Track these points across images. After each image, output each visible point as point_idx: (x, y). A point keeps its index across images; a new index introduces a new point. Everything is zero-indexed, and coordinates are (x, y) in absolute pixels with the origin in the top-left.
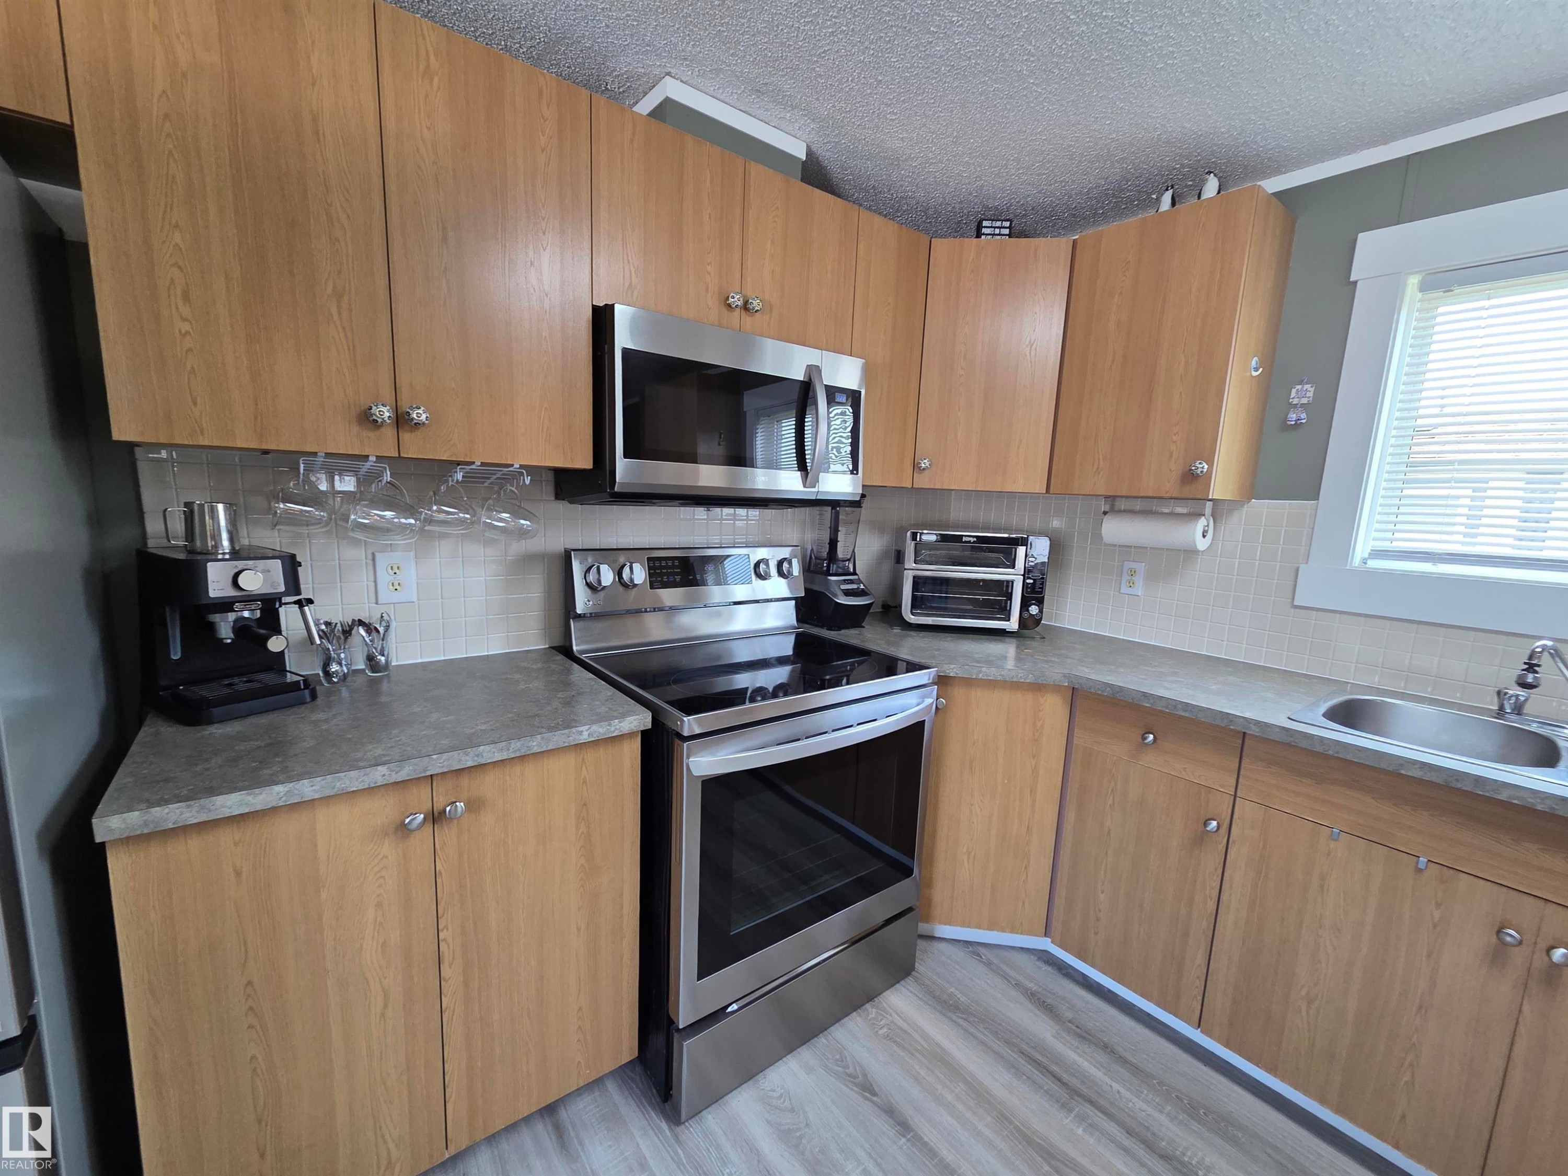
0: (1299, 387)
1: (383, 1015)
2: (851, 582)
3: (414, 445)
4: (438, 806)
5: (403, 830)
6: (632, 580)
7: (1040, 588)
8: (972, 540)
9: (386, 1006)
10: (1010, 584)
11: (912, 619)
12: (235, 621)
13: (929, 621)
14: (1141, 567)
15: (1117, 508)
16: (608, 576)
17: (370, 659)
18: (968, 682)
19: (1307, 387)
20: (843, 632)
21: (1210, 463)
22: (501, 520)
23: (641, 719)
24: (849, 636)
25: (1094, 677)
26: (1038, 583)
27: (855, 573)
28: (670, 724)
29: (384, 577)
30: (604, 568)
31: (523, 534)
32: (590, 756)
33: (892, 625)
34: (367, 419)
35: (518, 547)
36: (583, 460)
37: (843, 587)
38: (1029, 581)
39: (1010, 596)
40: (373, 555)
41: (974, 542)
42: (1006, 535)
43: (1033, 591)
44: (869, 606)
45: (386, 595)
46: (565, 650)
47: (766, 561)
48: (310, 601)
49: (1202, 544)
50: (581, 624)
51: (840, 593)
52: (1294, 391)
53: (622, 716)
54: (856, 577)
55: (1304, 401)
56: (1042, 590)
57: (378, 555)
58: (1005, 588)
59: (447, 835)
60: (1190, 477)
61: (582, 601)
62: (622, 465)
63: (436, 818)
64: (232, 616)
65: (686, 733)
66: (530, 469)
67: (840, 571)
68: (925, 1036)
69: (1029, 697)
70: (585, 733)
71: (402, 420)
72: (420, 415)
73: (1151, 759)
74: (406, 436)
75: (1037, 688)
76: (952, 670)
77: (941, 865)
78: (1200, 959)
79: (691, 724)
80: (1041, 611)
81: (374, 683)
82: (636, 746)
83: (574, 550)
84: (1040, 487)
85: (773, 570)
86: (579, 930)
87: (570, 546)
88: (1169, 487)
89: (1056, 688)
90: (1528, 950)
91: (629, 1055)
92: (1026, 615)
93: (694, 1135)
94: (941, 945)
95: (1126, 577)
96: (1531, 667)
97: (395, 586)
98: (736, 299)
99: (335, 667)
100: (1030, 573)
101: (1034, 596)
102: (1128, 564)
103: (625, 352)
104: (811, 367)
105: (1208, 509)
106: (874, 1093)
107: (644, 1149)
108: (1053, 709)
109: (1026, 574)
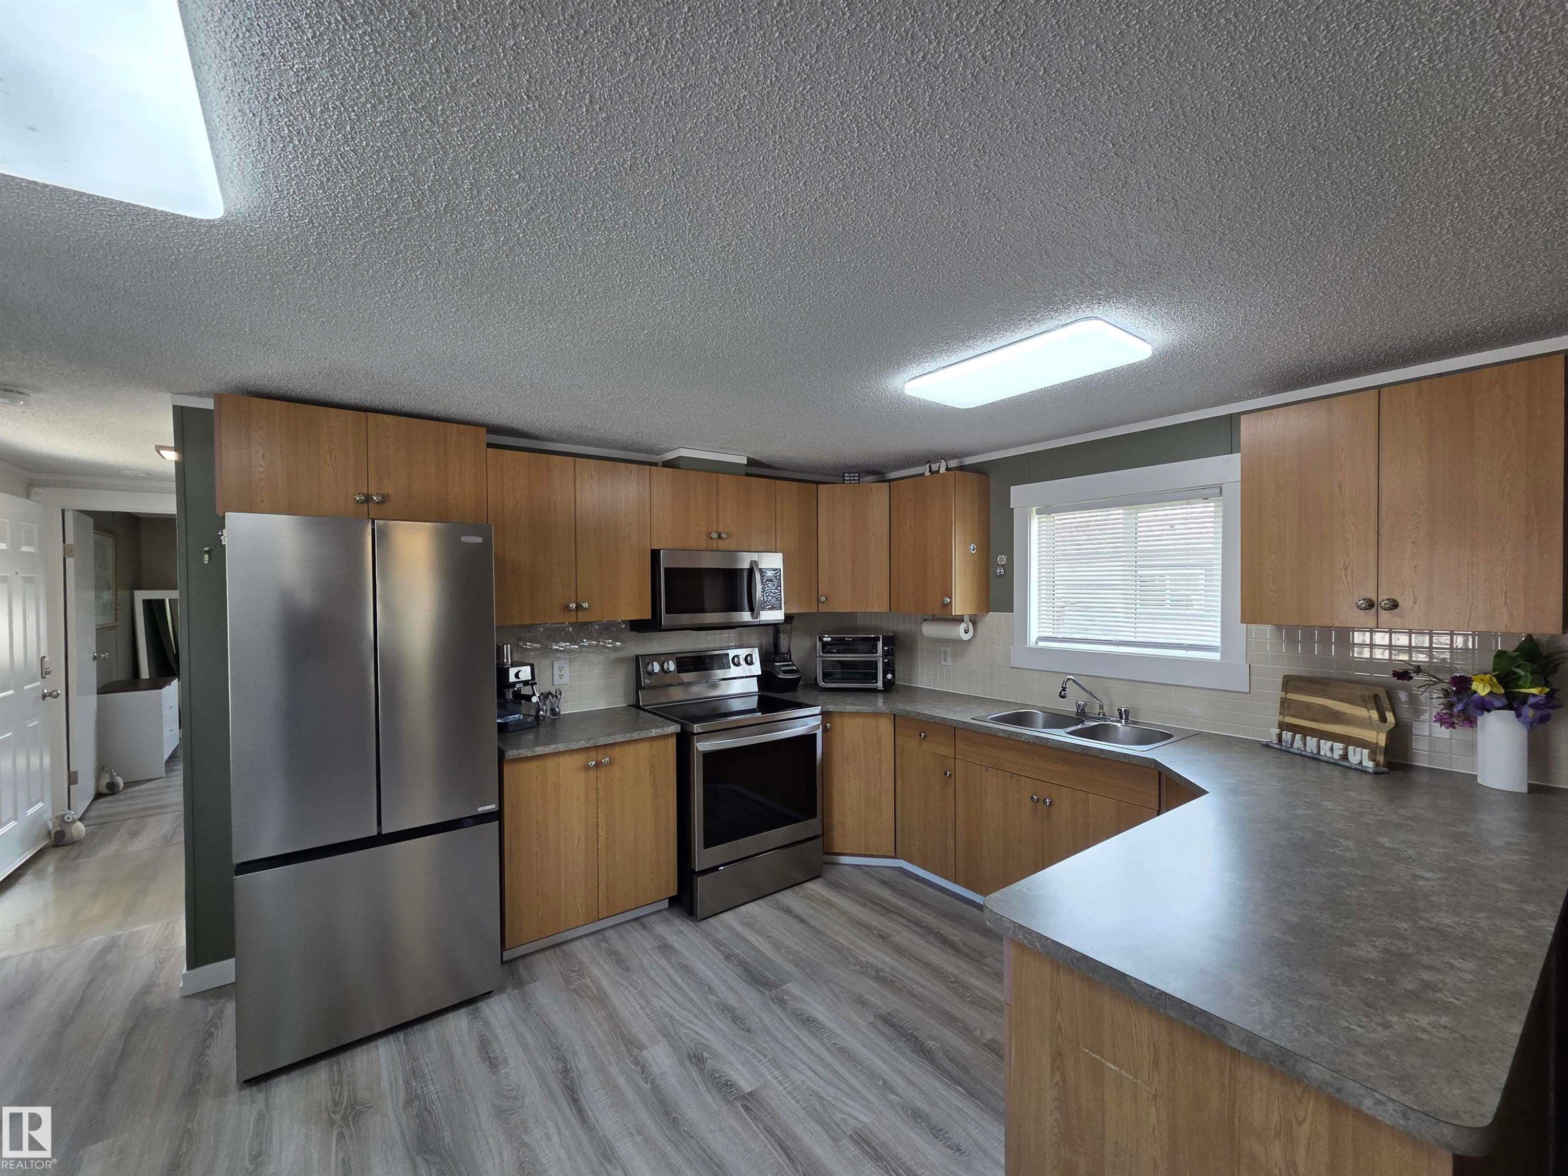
0: (1000, 556)
1: (578, 845)
2: (788, 665)
3: (582, 617)
4: (599, 759)
5: (587, 768)
6: (668, 669)
7: (892, 664)
9: (579, 842)
10: (875, 663)
11: (824, 685)
12: (513, 693)
14: (949, 650)
16: (657, 668)
17: (553, 710)
18: (841, 714)
19: (1004, 556)
20: (784, 694)
21: (950, 598)
22: (609, 643)
23: (674, 728)
24: (787, 696)
26: (891, 662)
27: (791, 660)
28: (688, 730)
29: (556, 673)
30: (655, 664)
31: (616, 649)
32: (655, 744)
34: (566, 608)
35: (613, 656)
36: (648, 616)
37: (782, 669)
38: (886, 660)
39: (876, 668)
40: (553, 662)
41: (851, 640)
42: (872, 636)
43: (888, 666)
44: (799, 678)
45: (557, 681)
46: (637, 706)
47: (737, 656)
48: (536, 683)
49: (966, 637)
50: (644, 692)
51: (781, 672)
52: (998, 558)
53: (667, 726)
54: (791, 663)
55: (1003, 563)
56: (893, 666)
57: (555, 662)
58: (873, 665)
59: (602, 771)
60: (944, 605)
61: (646, 681)
62: (666, 619)
63: (598, 765)
64: (511, 690)
65: (695, 732)
66: (624, 622)
67: (782, 660)
68: (822, 896)
69: (873, 720)
70: (654, 732)
71: (579, 607)
72: (585, 605)
74: (580, 613)
75: (877, 715)
78: (952, 844)
79: (697, 728)
80: (894, 676)
81: (554, 721)
82: (673, 742)
83: (641, 656)
84: (885, 609)
85: (742, 662)
86: (651, 823)
87: (638, 653)
88: (937, 609)
89: (885, 715)
90: (1041, 803)
91: (673, 892)
92: (886, 680)
93: (704, 924)
94: (842, 867)
95: (943, 656)
96: (1064, 689)
97: (561, 676)
98: (715, 535)
99: (541, 713)
100: (886, 655)
101: (889, 668)
102: (943, 649)
103: (666, 569)
104: (751, 562)
105: (966, 618)
106: (791, 912)
107: (681, 928)
108: (886, 726)
109: (884, 656)
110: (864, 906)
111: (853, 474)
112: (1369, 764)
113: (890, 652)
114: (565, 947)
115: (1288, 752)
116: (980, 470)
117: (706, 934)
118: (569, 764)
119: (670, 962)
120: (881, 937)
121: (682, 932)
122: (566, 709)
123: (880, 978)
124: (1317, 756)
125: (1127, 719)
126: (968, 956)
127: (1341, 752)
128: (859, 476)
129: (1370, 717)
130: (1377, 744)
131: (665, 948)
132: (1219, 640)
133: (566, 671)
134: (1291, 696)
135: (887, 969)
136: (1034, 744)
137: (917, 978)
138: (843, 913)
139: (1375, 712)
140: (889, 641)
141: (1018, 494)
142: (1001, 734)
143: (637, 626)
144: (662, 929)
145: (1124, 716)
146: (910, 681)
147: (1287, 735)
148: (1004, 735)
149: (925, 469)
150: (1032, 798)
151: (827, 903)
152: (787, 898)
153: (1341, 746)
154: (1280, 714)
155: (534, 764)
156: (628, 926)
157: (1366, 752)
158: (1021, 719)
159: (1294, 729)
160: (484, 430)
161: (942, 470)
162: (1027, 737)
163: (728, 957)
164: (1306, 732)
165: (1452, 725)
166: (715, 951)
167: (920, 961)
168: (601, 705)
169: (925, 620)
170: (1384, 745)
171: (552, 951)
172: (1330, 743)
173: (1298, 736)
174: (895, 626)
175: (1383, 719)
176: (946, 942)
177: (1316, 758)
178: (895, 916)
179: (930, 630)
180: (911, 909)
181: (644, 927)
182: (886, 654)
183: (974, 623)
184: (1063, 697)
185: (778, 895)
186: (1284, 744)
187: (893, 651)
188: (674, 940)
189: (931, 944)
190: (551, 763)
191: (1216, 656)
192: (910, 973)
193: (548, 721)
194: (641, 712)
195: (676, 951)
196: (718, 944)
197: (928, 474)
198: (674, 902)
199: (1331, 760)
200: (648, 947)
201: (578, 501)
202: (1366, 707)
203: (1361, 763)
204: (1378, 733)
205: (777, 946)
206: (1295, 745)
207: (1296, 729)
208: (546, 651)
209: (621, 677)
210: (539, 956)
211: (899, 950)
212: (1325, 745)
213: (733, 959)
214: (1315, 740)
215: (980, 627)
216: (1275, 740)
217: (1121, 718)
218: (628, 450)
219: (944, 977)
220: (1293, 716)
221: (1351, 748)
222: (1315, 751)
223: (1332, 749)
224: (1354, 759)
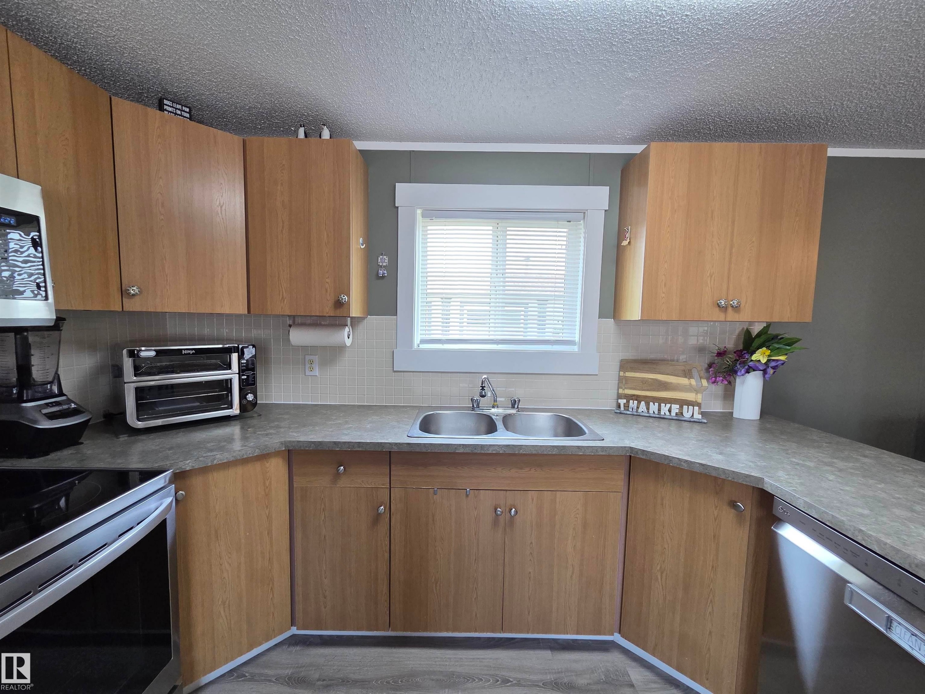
0: (381, 257)
2: (58, 403)
7: (253, 381)
8: (191, 352)
10: (229, 382)
11: (140, 425)
13: (159, 422)
14: (316, 358)
15: (296, 322)
18: (205, 470)
19: (385, 257)
21: (349, 296)
25: (302, 439)
26: (251, 378)
27: (61, 394)
33: (117, 434)
37: (45, 411)
38: (243, 377)
39: (230, 390)
41: (193, 354)
42: (220, 346)
43: (248, 384)
49: (348, 342)
51: (41, 419)
52: (379, 258)
54: (64, 398)
55: (384, 264)
56: (254, 383)
58: (226, 385)
60: (339, 304)
67: (39, 395)
69: (258, 466)
73: (344, 482)
76: (188, 465)
80: (256, 397)
84: (242, 309)
88: (328, 310)
89: (277, 453)
92: (244, 402)
95: (308, 365)
96: (483, 388)
100: (243, 371)
102: (308, 357)
105: (349, 322)
108: (276, 468)
109: (241, 372)
111: (179, 107)
112: (698, 417)
113: (250, 366)
115: (636, 415)
125: (518, 407)
127: (677, 411)
129: (690, 383)
130: (697, 402)
132: (578, 336)
134: (628, 374)
136: (503, 454)
139: (694, 380)
141: (403, 192)
145: (516, 405)
147: (633, 404)
148: (467, 450)
153: (678, 406)
154: (618, 387)
157: (696, 409)
159: (629, 398)
162: (498, 446)
164: (648, 400)
170: (700, 402)
172: (668, 406)
173: (643, 403)
177: (658, 417)
179: (300, 337)
182: (244, 369)
183: (353, 327)
186: (631, 410)
191: (575, 349)
199: (670, 417)
202: (686, 377)
203: (691, 416)
204: (696, 394)
206: (640, 410)
207: (633, 397)
212: (665, 409)
214: (656, 404)
215: (356, 330)
217: (514, 407)
220: (627, 388)
221: (685, 407)
222: (656, 412)
223: (670, 411)
224: (687, 415)
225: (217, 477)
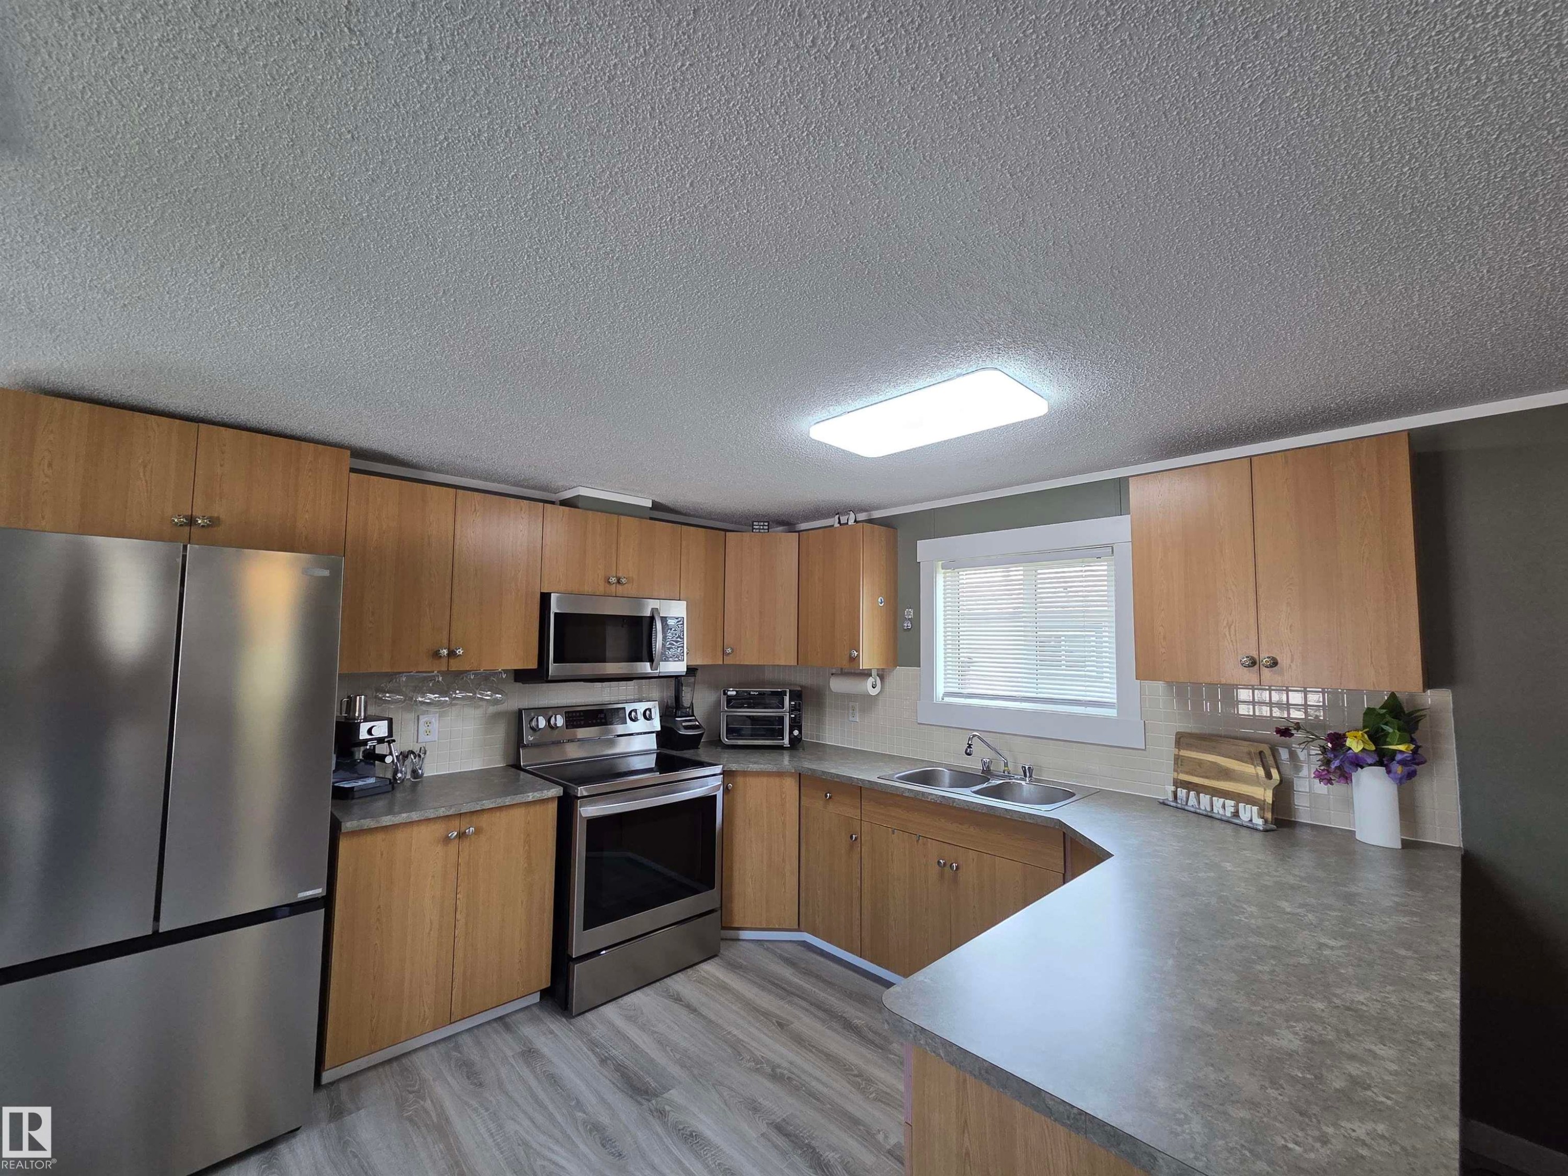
1: (429, 933)
2: (690, 721)
3: (455, 665)
4: (462, 830)
5: (447, 840)
6: (555, 724)
7: (799, 720)
8: (756, 693)
9: (431, 930)
10: (781, 720)
11: (728, 742)
12: (364, 752)
13: (738, 742)
14: (857, 705)
16: (542, 723)
17: (414, 773)
18: (748, 773)
19: (908, 610)
20: (685, 751)
21: (858, 651)
22: (487, 695)
23: (557, 791)
24: (688, 754)
26: (798, 717)
28: (571, 792)
29: (422, 728)
30: (541, 719)
31: (496, 702)
32: (532, 809)
34: (436, 655)
35: (492, 709)
36: (533, 665)
37: (684, 724)
38: (793, 716)
39: (782, 725)
40: (418, 716)
41: (758, 695)
42: (778, 690)
43: (795, 722)
44: (701, 735)
45: (422, 737)
46: (516, 766)
47: (635, 711)
48: (394, 741)
49: (873, 692)
50: (527, 750)
51: (682, 728)
52: (906, 612)
53: (549, 789)
54: (693, 718)
55: (910, 617)
56: (800, 722)
57: (421, 717)
59: (465, 844)
60: (850, 659)
61: (529, 738)
62: (553, 668)
63: (462, 835)
64: (362, 749)
65: (580, 795)
66: (505, 671)
67: (683, 715)
68: (718, 979)
69: (777, 780)
70: (531, 796)
71: (452, 654)
72: (460, 652)
73: (831, 806)
74: (452, 661)
75: (780, 774)
76: (734, 767)
77: (737, 888)
79: (582, 791)
80: (800, 732)
81: (415, 785)
82: (553, 808)
83: (524, 709)
84: (793, 662)
85: (640, 717)
86: (522, 903)
87: (521, 707)
88: (845, 663)
89: (790, 774)
90: (947, 868)
91: (546, 983)
92: (792, 737)
93: (580, 1021)
94: (741, 943)
95: (851, 711)
96: (970, 746)
97: (428, 733)
98: (613, 580)
99: (399, 775)
100: (792, 711)
101: (796, 724)
102: (851, 704)
103: (556, 614)
104: (652, 609)
105: (874, 673)
106: (681, 1000)
107: (552, 1027)
108: (790, 785)
109: (791, 711)
110: (763, 988)
111: (762, 524)
112: (1259, 822)
113: (798, 707)
114: (404, 1061)
115: (1184, 810)
116: (887, 523)
117: (582, 1033)
118: (425, 836)
119: (533, 1071)
120: (780, 1025)
121: (552, 1032)
122: (430, 770)
123: (776, 1076)
124: (1210, 814)
125: (1031, 776)
126: (872, 1042)
127: (1232, 810)
128: (768, 525)
129: (1257, 773)
130: (1265, 800)
131: (530, 1054)
132: (1115, 696)
133: (435, 724)
134: (1184, 753)
135: (785, 1064)
136: (940, 804)
137: (818, 1073)
138: (739, 997)
139: (1262, 769)
140: (797, 695)
141: (925, 548)
142: (907, 794)
143: (521, 676)
144: (528, 1031)
145: (1028, 774)
146: (818, 737)
147: (1182, 793)
148: (911, 795)
149: (834, 521)
150: (939, 862)
151: (724, 988)
152: (679, 983)
153: (1232, 803)
154: (1175, 770)
155: (380, 837)
156: (488, 1028)
157: (1255, 809)
158: (927, 778)
159: (1189, 786)
160: (349, 452)
161: (851, 522)
162: (934, 797)
163: (603, 1061)
164: (1199, 789)
165: (1330, 781)
166: (590, 1053)
167: (821, 1052)
168: (476, 765)
169: (832, 674)
170: (1271, 802)
171: (387, 1068)
172: (1222, 800)
173: (1192, 794)
174: (802, 679)
175: (1269, 776)
176: (849, 1026)
177: (1209, 816)
178: (796, 1000)
179: (838, 685)
180: (814, 989)
181: (508, 1028)
182: (793, 709)
183: (882, 678)
184: (969, 754)
185: (668, 981)
186: (1179, 801)
187: (799, 706)
188: (543, 1043)
189: (835, 1030)
190: (400, 835)
191: (1112, 713)
192: (807, 1067)
193: (408, 784)
194: (522, 773)
195: (543, 1056)
196: (593, 1045)
197: (837, 525)
198: (544, 993)
199: (1224, 818)
200: (509, 1053)
201: (458, 536)
202: (1253, 764)
203: (1251, 820)
204: (1265, 790)
205: (662, 1043)
206: (1190, 803)
207: (1190, 786)
208: (410, 704)
209: (500, 734)
210: (371, 1074)
211: (799, 1040)
212: (1218, 802)
213: (609, 1062)
214: (1208, 797)
215: (887, 681)
216: (1171, 798)
217: (1025, 776)
218: (522, 486)
219: (846, 1070)
220: (1187, 773)
221: (1241, 805)
222: (1209, 809)
223: (1224, 807)
224: (1245, 816)
225: (752, 781)
